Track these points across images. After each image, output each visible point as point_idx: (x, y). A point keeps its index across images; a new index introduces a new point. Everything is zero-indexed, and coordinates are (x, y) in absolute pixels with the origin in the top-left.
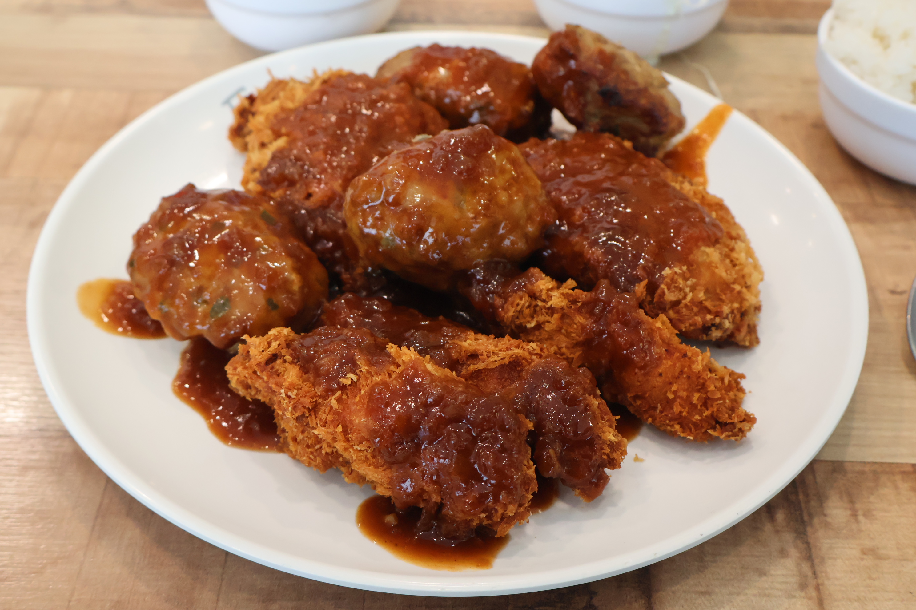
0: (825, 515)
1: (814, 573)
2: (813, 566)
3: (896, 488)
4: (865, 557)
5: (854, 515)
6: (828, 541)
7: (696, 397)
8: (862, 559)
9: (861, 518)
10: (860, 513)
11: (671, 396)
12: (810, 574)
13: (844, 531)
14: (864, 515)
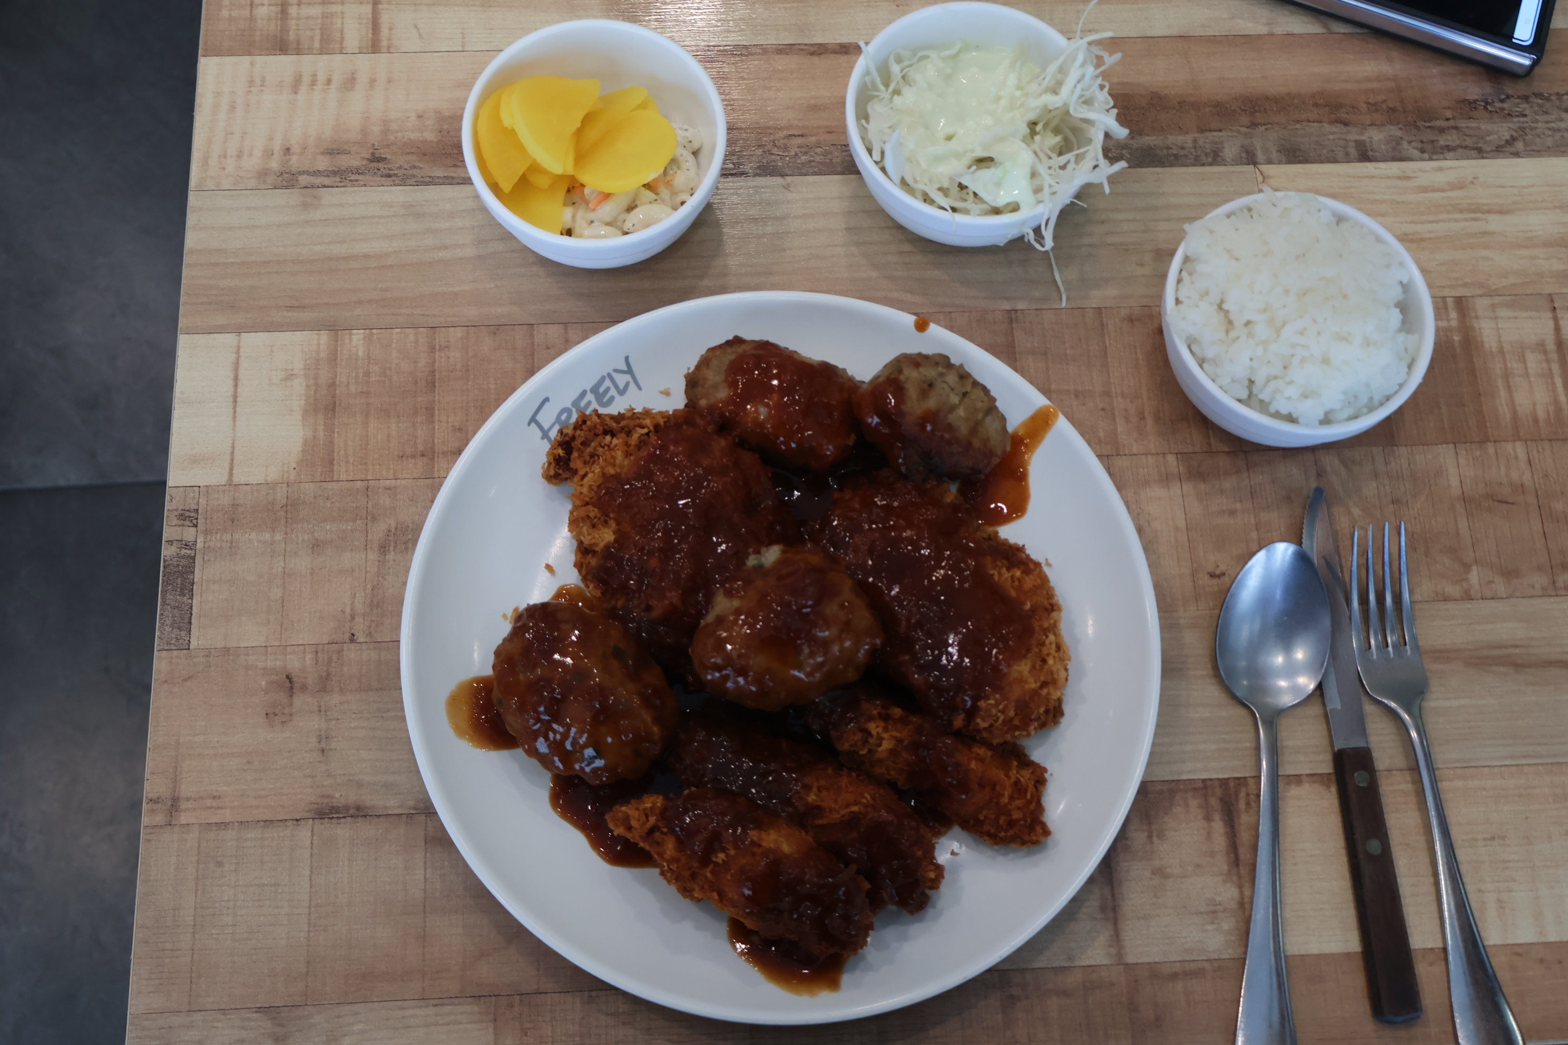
0: (1127, 839)
1: (1113, 895)
2: (1112, 889)
3: (1187, 805)
4: (1154, 877)
5: (1150, 837)
6: (1127, 864)
7: (1002, 820)
8: (1151, 879)
9: (1155, 839)
10: (1155, 834)
11: (982, 818)
12: (1109, 897)
13: (1141, 854)
14: (1158, 836)
